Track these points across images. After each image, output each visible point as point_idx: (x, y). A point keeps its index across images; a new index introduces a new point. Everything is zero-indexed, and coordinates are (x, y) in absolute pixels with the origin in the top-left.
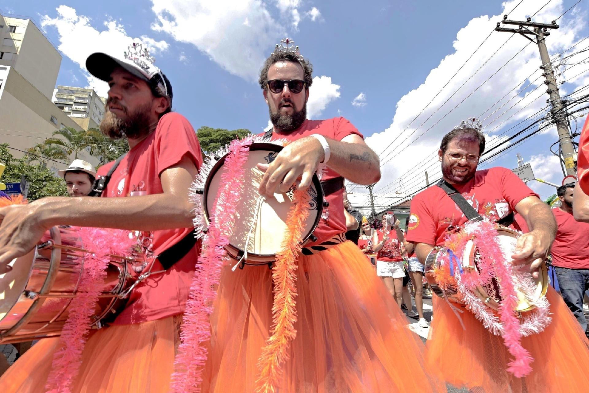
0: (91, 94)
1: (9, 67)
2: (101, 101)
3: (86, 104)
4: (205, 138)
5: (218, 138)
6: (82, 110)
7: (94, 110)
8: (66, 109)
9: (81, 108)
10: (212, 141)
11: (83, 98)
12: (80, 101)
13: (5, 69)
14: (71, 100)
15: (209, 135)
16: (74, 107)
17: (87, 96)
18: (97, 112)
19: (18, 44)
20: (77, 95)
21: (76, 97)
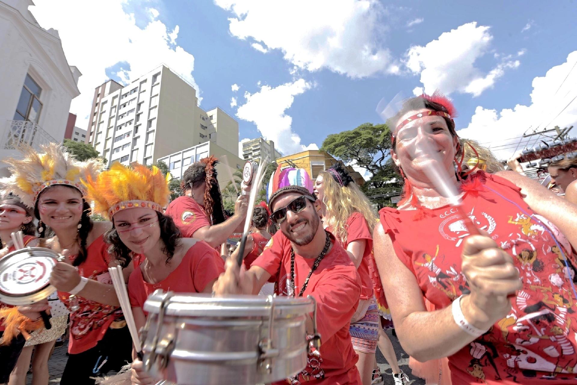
0: (261, 141)
1: (209, 142)
2: (267, 144)
3: (259, 149)
4: (329, 145)
5: (341, 141)
6: (258, 154)
7: (265, 152)
8: (250, 157)
9: (257, 153)
10: (336, 146)
11: (257, 146)
12: (255, 149)
13: (207, 144)
14: (251, 150)
15: (334, 140)
16: (253, 154)
17: (258, 144)
18: (267, 152)
19: (215, 126)
20: (253, 145)
21: (253, 147)
